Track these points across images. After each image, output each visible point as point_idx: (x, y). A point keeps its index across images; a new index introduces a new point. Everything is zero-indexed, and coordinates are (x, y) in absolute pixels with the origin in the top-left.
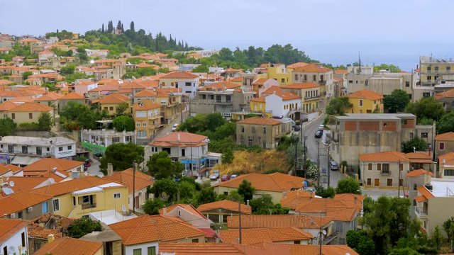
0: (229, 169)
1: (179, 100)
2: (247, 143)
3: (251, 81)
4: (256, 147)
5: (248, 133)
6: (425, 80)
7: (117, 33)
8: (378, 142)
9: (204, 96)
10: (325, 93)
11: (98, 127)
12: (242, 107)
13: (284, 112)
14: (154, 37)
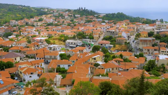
0: (115, 49)
1: (102, 32)
2: (118, 43)
3: (118, 28)
4: (120, 44)
5: (118, 41)
6: (157, 28)
7: (81, 10)
8: (147, 44)
9: (108, 32)
10: (134, 31)
11: (86, 38)
12: (116, 35)
13: (126, 36)
14: (90, 11)
